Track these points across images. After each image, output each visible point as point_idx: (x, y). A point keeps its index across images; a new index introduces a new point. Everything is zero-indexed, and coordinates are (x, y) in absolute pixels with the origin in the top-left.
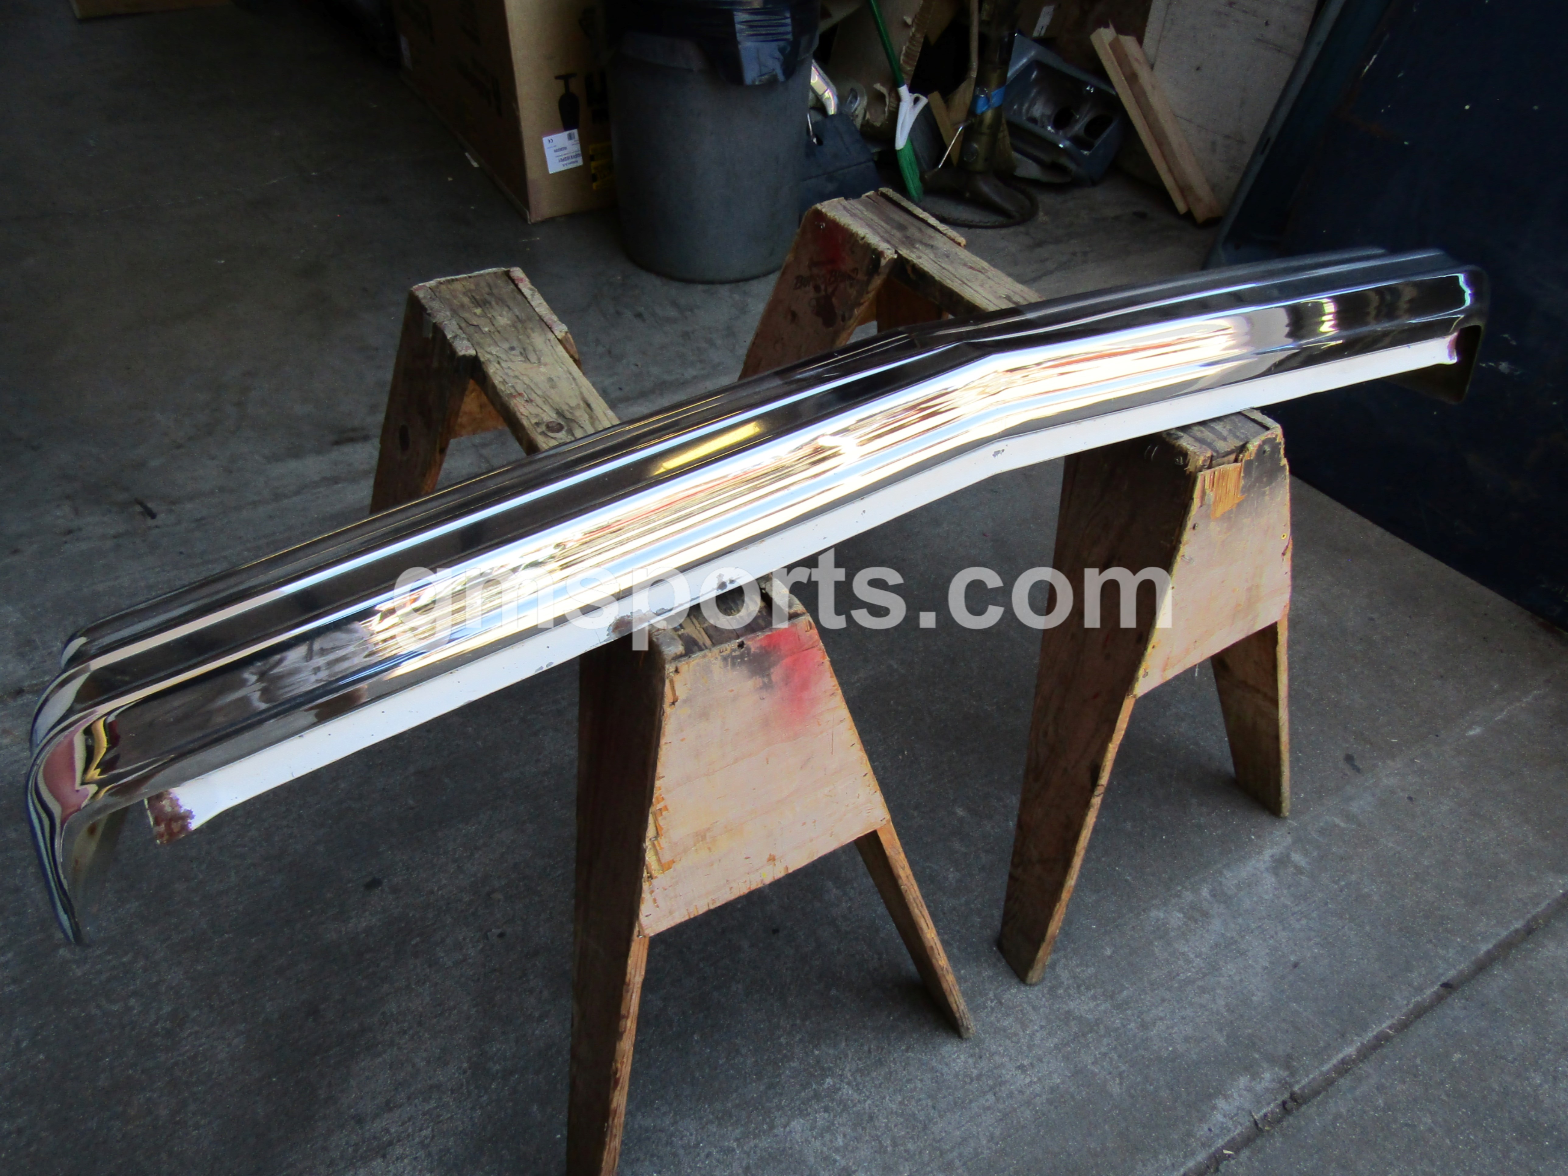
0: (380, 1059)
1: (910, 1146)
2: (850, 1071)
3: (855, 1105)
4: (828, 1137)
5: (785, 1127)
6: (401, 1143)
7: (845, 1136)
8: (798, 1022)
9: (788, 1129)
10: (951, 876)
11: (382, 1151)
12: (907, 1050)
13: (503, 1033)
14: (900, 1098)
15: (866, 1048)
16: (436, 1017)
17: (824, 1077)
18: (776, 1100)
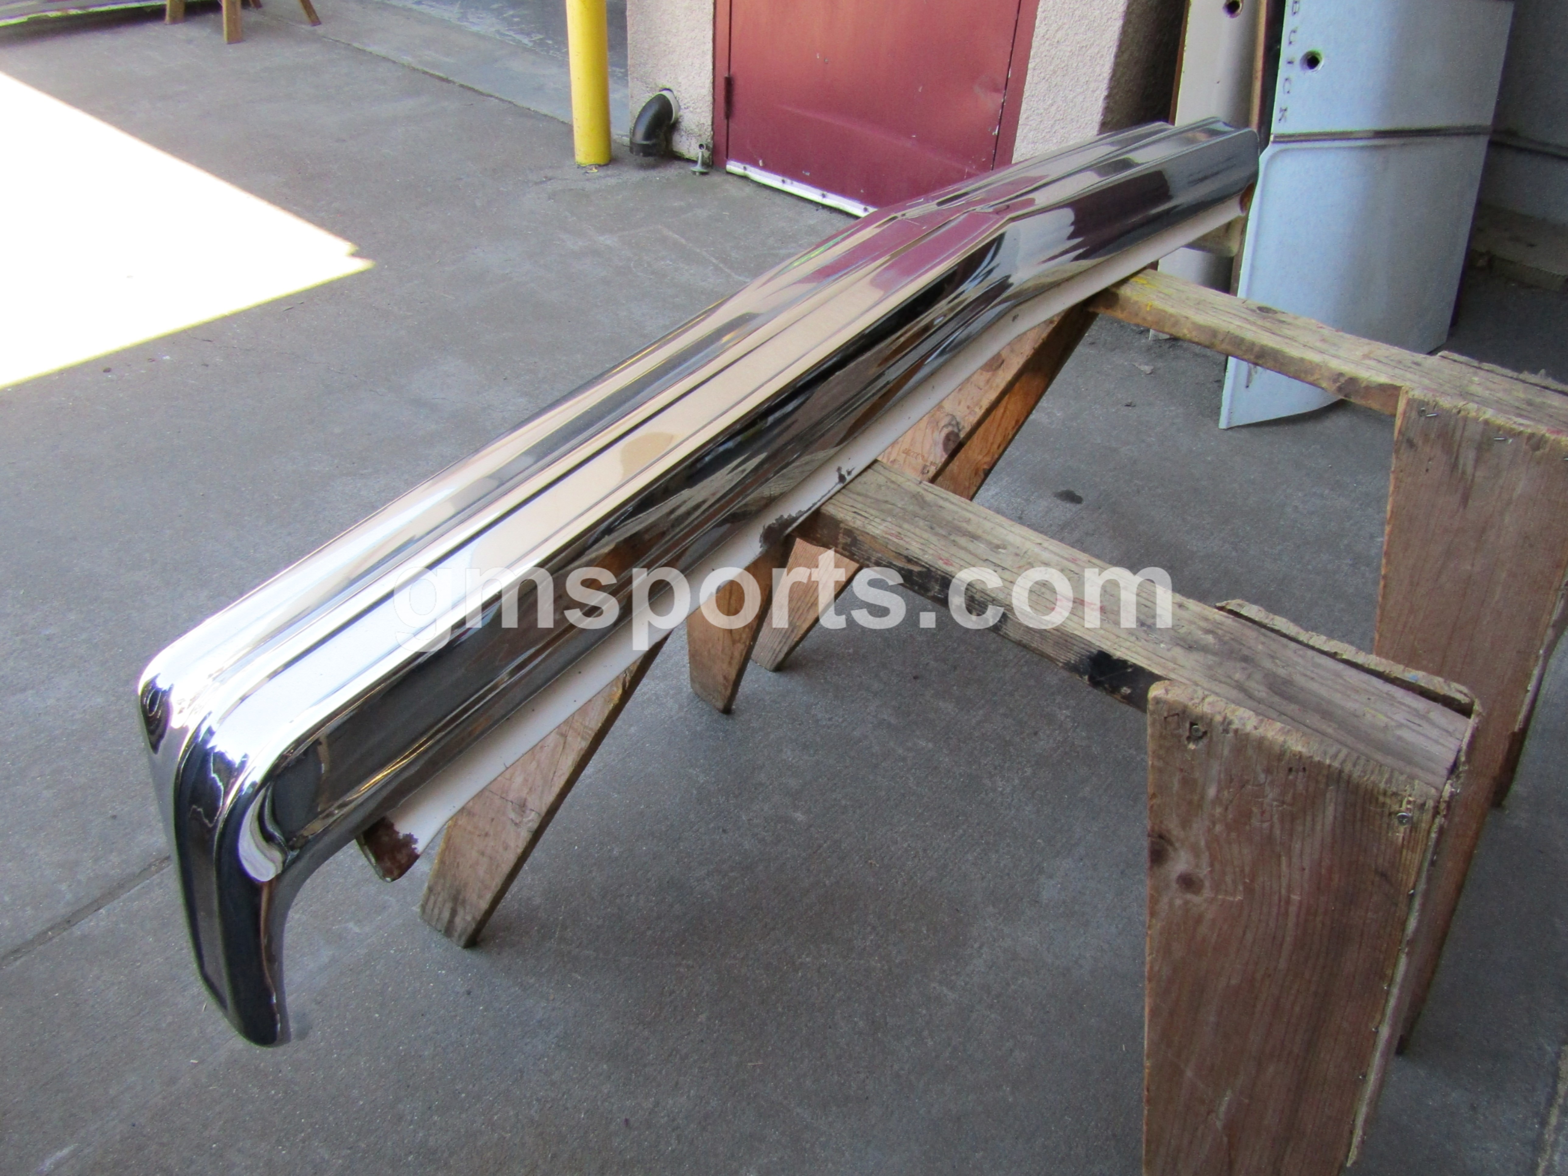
10: (789, 753)
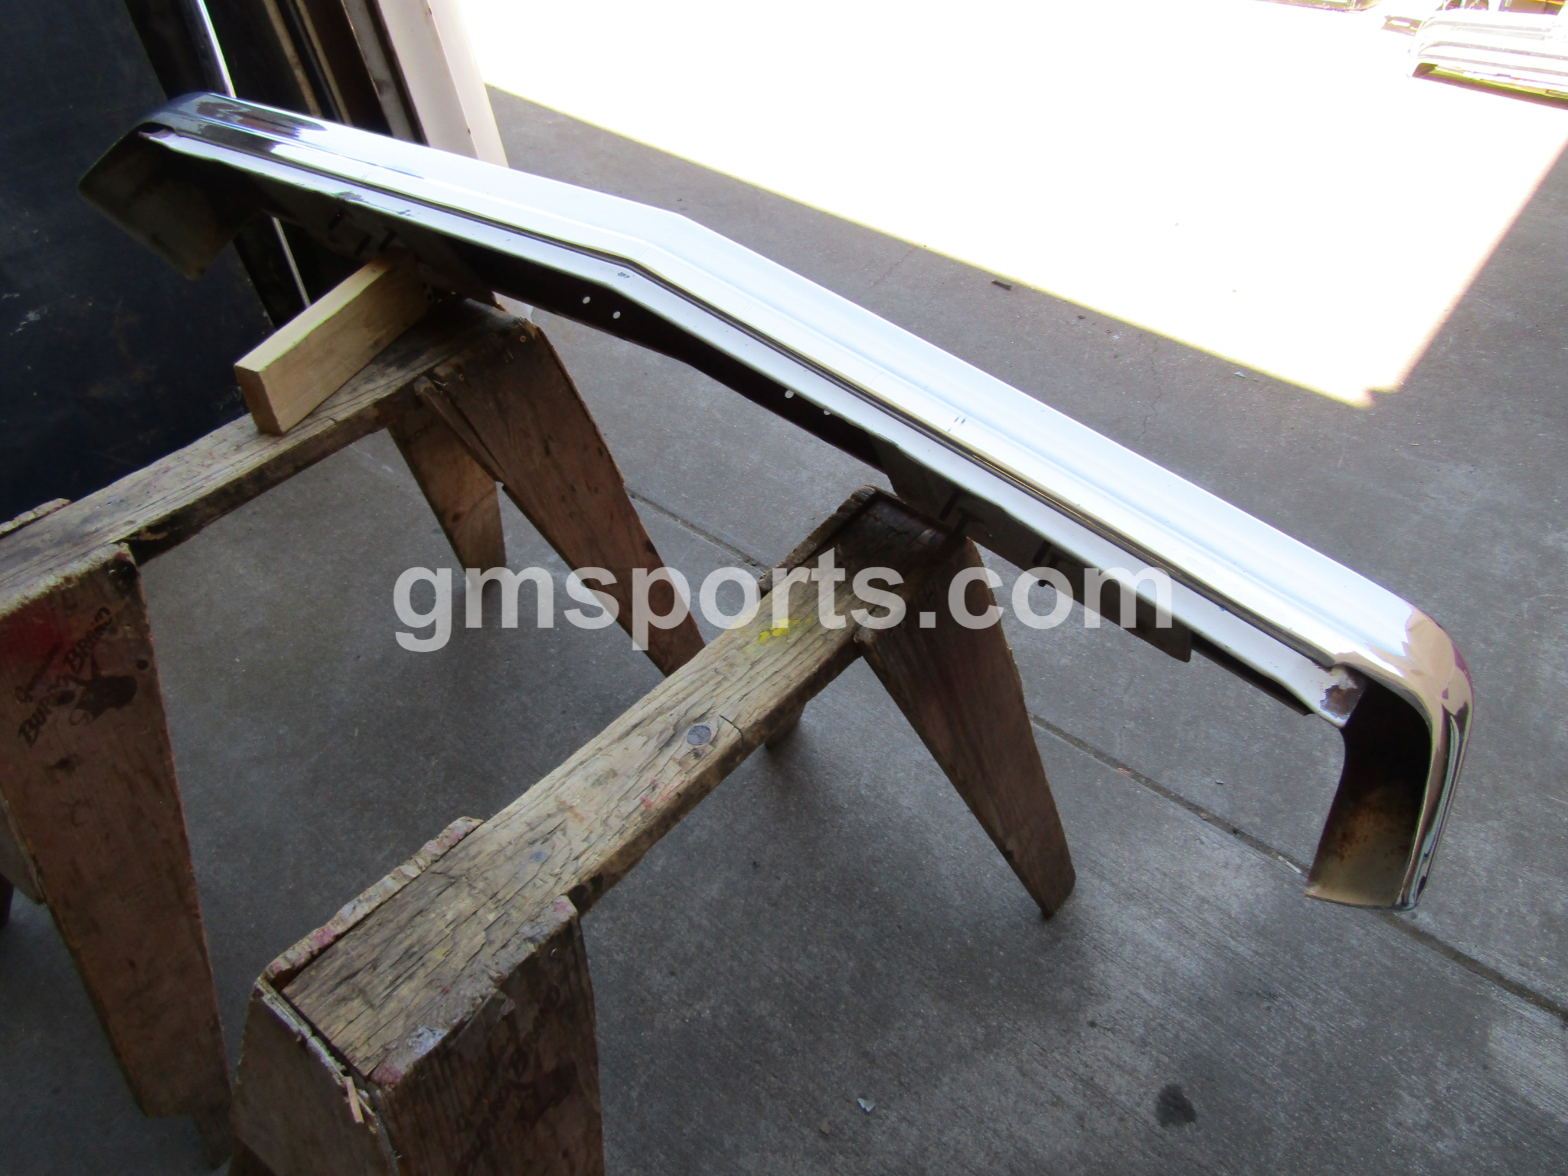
0: (1029, 1137)
1: (883, 735)
2: (849, 782)
3: (873, 773)
4: (903, 782)
5: (910, 809)
6: (1076, 1071)
7: (896, 773)
8: (828, 824)
9: (910, 806)
11: (1088, 1083)
12: (816, 752)
13: (950, 1040)
14: (853, 749)
15: (827, 777)
16: (968, 1111)
17: (862, 796)
18: (895, 820)
